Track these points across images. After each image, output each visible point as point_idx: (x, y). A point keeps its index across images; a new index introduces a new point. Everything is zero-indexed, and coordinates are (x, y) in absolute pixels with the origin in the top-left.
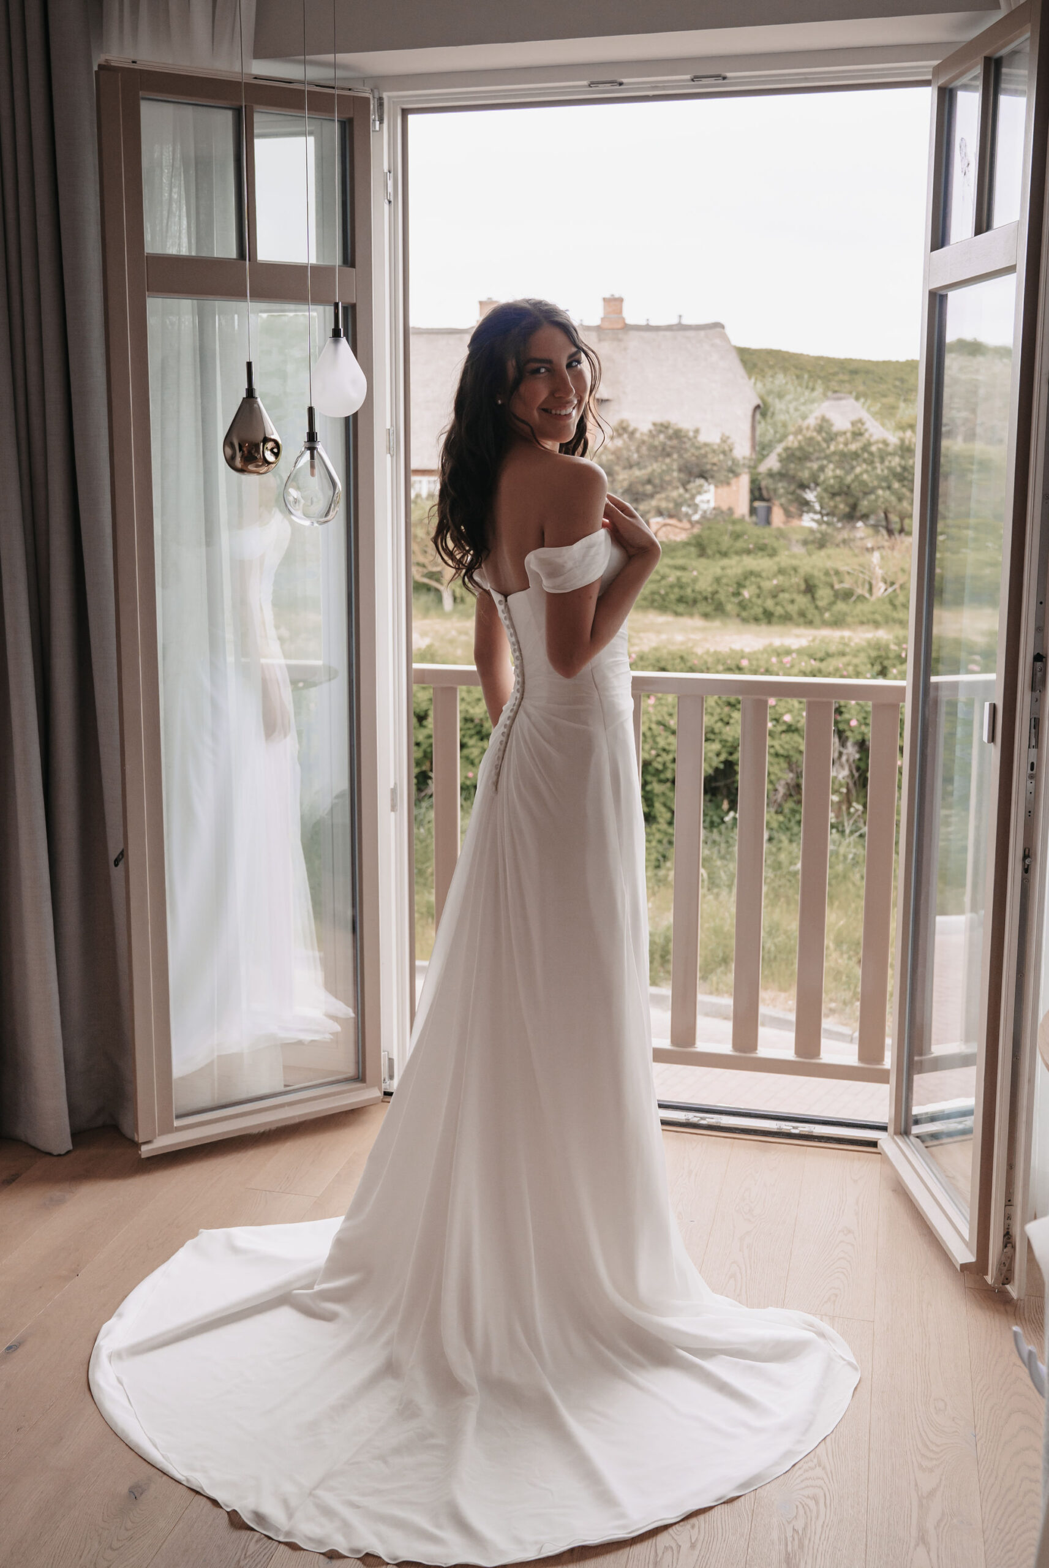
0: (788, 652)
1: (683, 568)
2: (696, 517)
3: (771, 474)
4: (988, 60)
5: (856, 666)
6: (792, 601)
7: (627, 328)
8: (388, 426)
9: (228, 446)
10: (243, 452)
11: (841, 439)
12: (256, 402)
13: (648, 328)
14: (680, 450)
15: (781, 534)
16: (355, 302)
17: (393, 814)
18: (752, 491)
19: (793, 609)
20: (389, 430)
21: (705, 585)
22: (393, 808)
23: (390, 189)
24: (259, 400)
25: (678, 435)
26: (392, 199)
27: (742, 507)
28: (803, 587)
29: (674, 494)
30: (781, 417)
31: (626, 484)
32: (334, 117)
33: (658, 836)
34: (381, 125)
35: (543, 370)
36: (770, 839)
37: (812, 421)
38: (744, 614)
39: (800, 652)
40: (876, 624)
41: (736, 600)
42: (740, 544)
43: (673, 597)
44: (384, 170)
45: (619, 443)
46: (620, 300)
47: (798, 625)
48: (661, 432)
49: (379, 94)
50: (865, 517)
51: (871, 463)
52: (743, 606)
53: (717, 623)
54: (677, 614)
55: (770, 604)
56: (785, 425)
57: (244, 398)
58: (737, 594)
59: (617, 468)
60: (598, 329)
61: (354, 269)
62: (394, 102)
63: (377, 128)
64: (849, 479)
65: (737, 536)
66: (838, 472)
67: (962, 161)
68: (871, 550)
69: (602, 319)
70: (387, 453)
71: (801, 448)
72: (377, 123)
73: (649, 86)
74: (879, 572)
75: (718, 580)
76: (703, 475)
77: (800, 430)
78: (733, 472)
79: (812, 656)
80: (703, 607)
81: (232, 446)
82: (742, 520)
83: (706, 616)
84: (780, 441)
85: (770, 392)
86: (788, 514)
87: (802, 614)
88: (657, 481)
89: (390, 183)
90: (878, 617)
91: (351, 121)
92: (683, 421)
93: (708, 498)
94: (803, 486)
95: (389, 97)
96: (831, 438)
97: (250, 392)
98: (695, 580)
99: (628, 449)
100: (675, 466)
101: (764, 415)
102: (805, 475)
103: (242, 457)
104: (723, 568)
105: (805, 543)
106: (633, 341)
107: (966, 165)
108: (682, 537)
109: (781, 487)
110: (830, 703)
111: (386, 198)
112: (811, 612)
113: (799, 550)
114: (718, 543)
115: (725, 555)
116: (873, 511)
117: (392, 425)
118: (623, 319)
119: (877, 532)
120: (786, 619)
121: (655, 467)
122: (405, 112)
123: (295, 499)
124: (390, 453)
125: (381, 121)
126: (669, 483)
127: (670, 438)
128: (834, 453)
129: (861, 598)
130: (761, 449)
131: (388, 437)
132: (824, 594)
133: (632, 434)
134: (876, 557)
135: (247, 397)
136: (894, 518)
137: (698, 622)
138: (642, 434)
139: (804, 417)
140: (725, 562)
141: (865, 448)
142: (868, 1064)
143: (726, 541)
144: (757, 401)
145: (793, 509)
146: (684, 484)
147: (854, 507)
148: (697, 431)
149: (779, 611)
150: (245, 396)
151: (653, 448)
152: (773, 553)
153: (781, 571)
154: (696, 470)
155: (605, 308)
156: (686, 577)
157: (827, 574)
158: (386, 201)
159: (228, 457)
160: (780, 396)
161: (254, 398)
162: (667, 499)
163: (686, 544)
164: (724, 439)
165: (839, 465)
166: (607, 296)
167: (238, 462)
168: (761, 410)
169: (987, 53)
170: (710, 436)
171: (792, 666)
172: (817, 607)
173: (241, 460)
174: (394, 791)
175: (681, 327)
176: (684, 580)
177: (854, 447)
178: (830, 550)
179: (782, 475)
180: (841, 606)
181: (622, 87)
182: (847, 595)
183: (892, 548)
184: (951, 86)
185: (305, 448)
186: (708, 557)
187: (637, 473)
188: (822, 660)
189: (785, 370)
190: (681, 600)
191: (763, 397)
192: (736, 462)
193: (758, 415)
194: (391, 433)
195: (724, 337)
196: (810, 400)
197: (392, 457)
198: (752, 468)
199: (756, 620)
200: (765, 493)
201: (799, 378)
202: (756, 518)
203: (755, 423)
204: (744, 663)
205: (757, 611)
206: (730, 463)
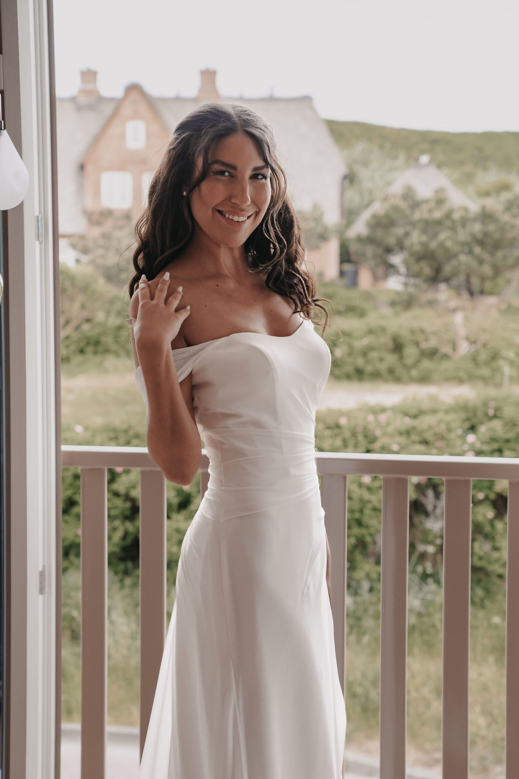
0: (383, 410)
3: (360, 239)
5: (448, 424)
6: (381, 360)
8: (37, 213)
11: (425, 207)
15: (368, 296)
16: (2, 88)
17: (41, 597)
18: (340, 255)
19: (382, 367)
20: (38, 217)
22: (42, 591)
28: (391, 345)
30: (367, 185)
35: (227, 174)
36: (371, 590)
37: (397, 189)
38: (337, 372)
39: (395, 409)
40: (461, 381)
46: (214, 73)
47: (387, 381)
50: (447, 280)
51: (453, 229)
52: (335, 364)
55: (360, 362)
56: (370, 192)
60: (194, 99)
61: (1, 55)
64: (433, 245)
66: (424, 238)
68: (454, 311)
69: (199, 90)
70: (36, 240)
71: (387, 216)
74: (462, 331)
77: (385, 199)
78: (323, 237)
79: (406, 414)
82: (331, 284)
84: (367, 207)
85: (355, 161)
86: (376, 278)
87: (391, 371)
90: (462, 374)
94: (389, 250)
96: (416, 205)
101: (352, 182)
102: (391, 240)
105: (393, 304)
109: (370, 250)
110: (468, 482)
112: (399, 371)
113: (386, 311)
116: (455, 274)
117: (40, 212)
118: (216, 91)
119: (459, 295)
120: (376, 376)
124: (38, 240)
128: (421, 221)
129: (446, 357)
130: (348, 214)
131: (36, 224)
132: (411, 352)
134: (459, 318)
136: (475, 282)
139: (389, 184)
141: (448, 215)
144: (341, 170)
145: (380, 271)
147: (438, 270)
149: (369, 368)
152: (362, 314)
153: (371, 332)
155: (200, 78)
157: (413, 332)
160: (366, 164)
164: (316, 207)
165: (424, 231)
166: (203, 68)
168: (349, 179)
171: (388, 424)
172: (405, 366)
174: (42, 574)
175: (272, 99)
177: (438, 215)
178: (416, 311)
179: (370, 240)
180: (426, 364)
182: (432, 354)
183: (474, 309)
188: (415, 417)
189: (369, 140)
191: (350, 168)
192: (326, 228)
193: (347, 183)
194: (40, 219)
195: (313, 109)
196: (393, 169)
197: (41, 243)
198: (341, 233)
199: (348, 377)
200: (353, 258)
201: (381, 147)
202: (345, 281)
203: (343, 190)
204: (343, 421)
205: (349, 369)
206: (319, 230)
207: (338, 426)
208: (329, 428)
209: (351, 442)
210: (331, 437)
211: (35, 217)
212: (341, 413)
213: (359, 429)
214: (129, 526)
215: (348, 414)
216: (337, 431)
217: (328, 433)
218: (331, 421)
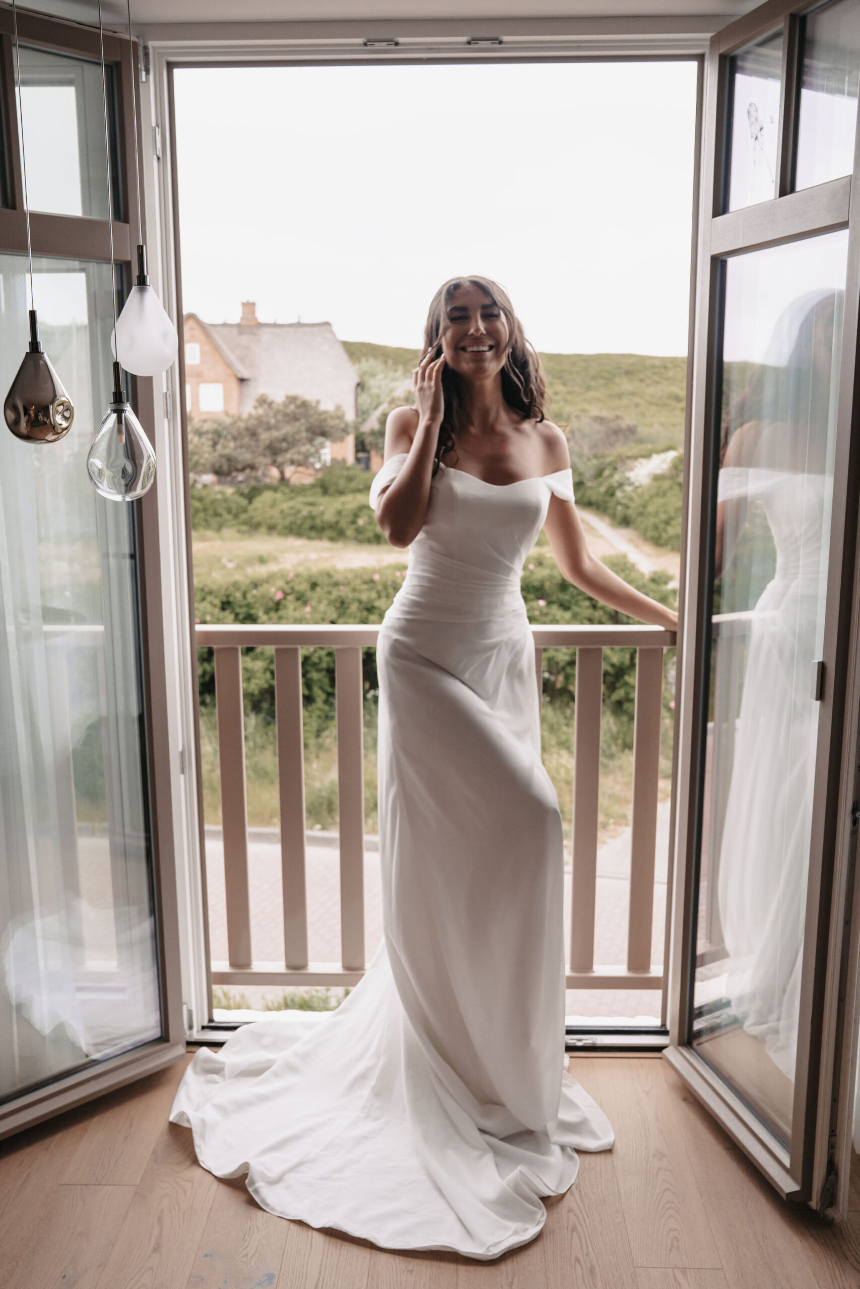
1: (312, 504)
2: (318, 466)
3: (370, 433)
4: (793, 17)
7: (260, 325)
8: (165, 390)
9: (11, 410)
10: (29, 415)
12: (42, 358)
13: (275, 325)
14: (306, 416)
16: (129, 259)
18: (356, 446)
20: (166, 393)
21: (329, 517)
23: (159, 145)
24: (45, 355)
25: (304, 405)
26: (160, 156)
27: (350, 459)
29: (304, 449)
30: (375, 391)
31: (267, 442)
32: (101, 59)
33: (318, 713)
34: (147, 76)
37: (400, 394)
38: (360, 537)
41: (353, 527)
42: (353, 485)
43: (307, 526)
44: (151, 124)
45: (261, 411)
46: (253, 304)
48: (291, 403)
49: (144, 42)
52: (359, 531)
53: (339, 545)
54: (310, 538)
56: (378, 397)
57: (27, 353)
58: (353, 522)
59: (260, 430)
60: (238, 326)
61: (128, 225)
62: (158, 53)
63: (144, 79)
65: (350, 479)
67: (751, 126)
69: (242, 319)
70: (164, 418)
72: (144, 73)
73: (425, 47)
75: (339, 513)
76: (324, 434)
77: (392, 401)
78: (345, 431)
80: (328, 533)
81: (15, 409)
83: (332, 539)
84: (376, 408)
85: (365, 373)
88: (290, 440)
89: (159, 138)
91: (118, 65)
92: (308, 394)
93: (328, 452)
95: (154, 48)
97: (34, 345)
98: (322, 513)
99: (267, 415)
100: (303, 428)
101: (363, 389)
103: (27, 423)
104: (343, 503)
106: (265, 335)
107: (759, 129)
108: (308, 481)
111: (155, 153)
114: (337, 485)
115: (341, 493)
117: (168, 389)
118: (256, 319)
121: (287, 429)
122: (171, 66)
123: (99, 470)
124: (167, 417)
125: (147, 72)
126: (299, 441)
127: (298, 407)
130: (362, 413)
131: (165, 400)
133: (270, 404)
135: (31, 352)
137: (325, 544)
138: (278, 405)
139: (392, 391)
140: (343, 499)
142: (637, 973)
143: (342, 483)
144: (356, 380)
146: (311, 441)
148: (318, 402)
150: (29, 351)
151: (286, 415)
154: (318, 431)
155: (243, 309)
156: (315, 511)
158: (155, 157)
159: (10, 422)
160: (373, 375)
161: (40, 352)
162: (299, 453)
163: (313, 486)
164: (338, 408)
166: (244, 301)
167: (23, 427)
168: (361, 386)
169: (792, 10)
170: (327, 406)
173: (26, 425)
175: (299, 325)
176: (314, 513)
181: (397, 47)
184: (733, 54)
185: (112, 410)
186: (331, 495)
187: (276, 434)
189: (375, 357)
190: (313, 528)
191: (361, 376)
192: (347, 424)
193: (359, 390)
194: (168, 396)
195: (332, 332)
196: (394, 379)
197: (169, 421)
198: (356, 428)
199: (369, 541)
200: (368, 447)
201: (385, 362)
202: (362, 466)
203: (357, 396)
204: (376, 577)
205: (370, 534)
206: (342, 426)
207: (372, 581)
208: (365, 583)
209: (383, 594)
210: (368, 590)
211: (163, 393)
212: (375, 571)
213: (389, 583)
214: (207, 666)
215: (378, 571)
216: (371, 585)
217: (365, 587)
218: (366, 577)
